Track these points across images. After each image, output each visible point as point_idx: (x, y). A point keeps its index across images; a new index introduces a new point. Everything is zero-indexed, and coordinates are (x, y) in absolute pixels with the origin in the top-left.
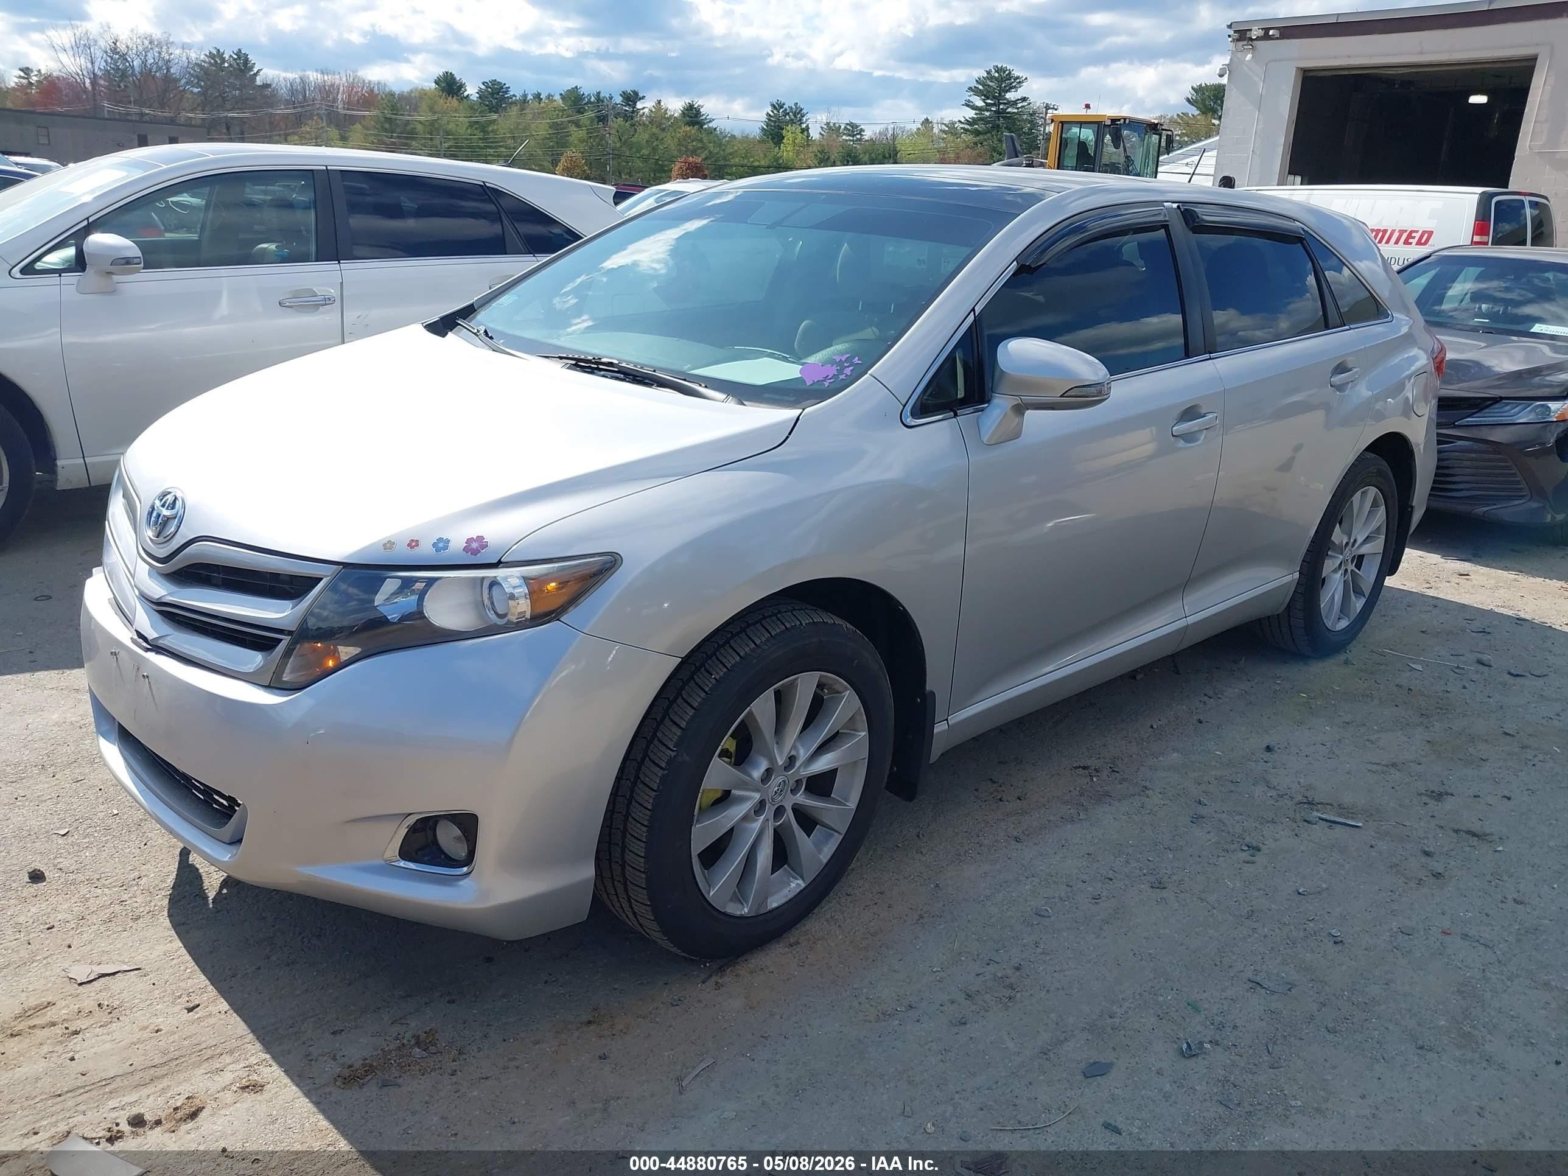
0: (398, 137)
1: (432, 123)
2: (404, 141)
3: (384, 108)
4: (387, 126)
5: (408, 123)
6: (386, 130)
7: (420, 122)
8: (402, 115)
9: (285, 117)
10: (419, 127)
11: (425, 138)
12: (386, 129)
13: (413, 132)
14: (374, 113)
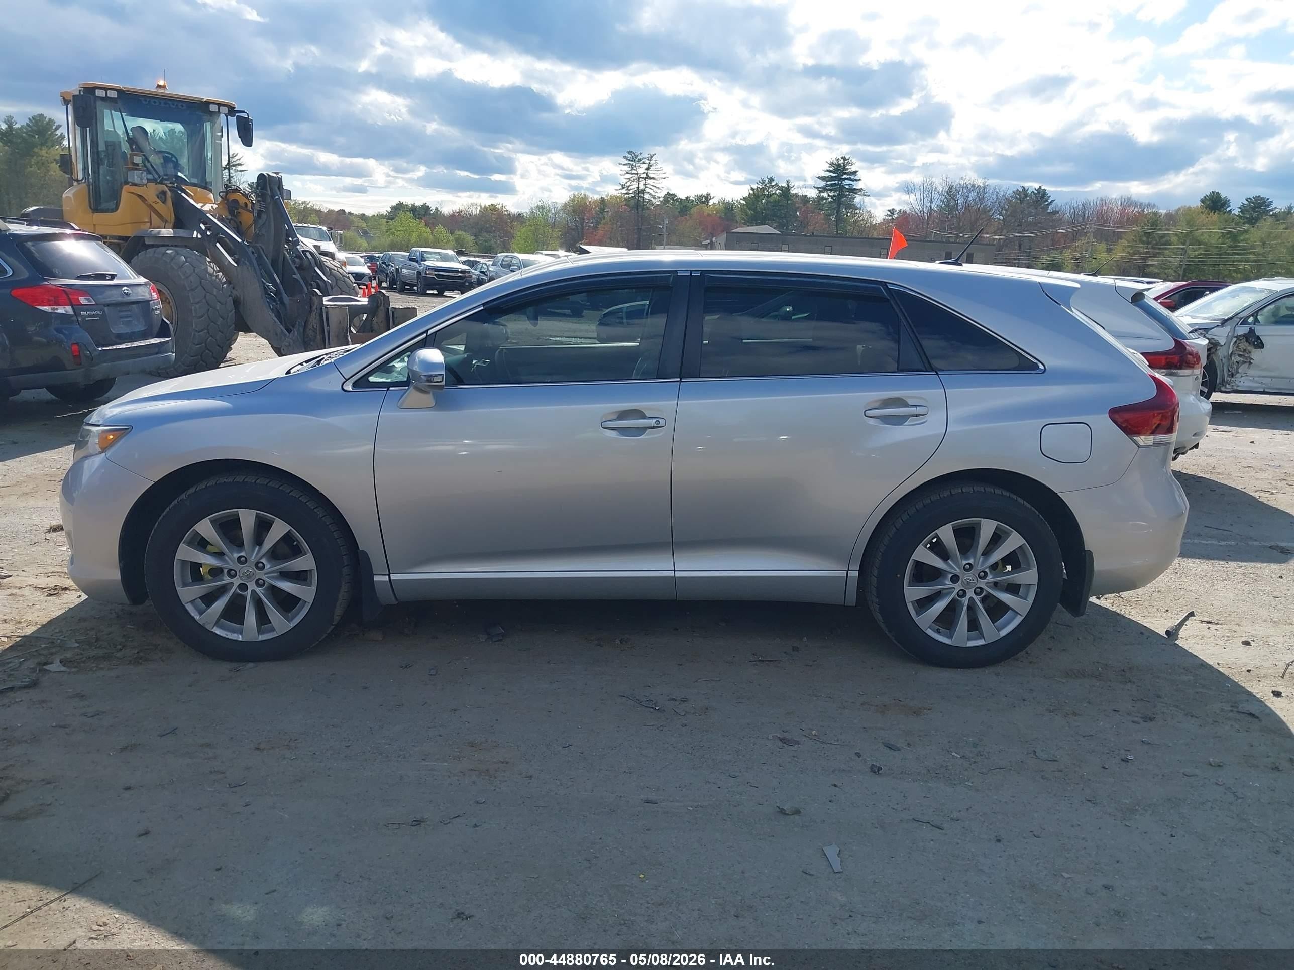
0: (1153, 248)
1: (1187, 235)
2: (1157, 251)
3: (1145, 225)
4: (1145, 239)
5: (1164, 236)
6: (1143, 243)
7: (1176, 235)
8: (1159, 230)
9: (1065, 235)
10: (1174, 239)
11: (1178, 248)
12: (1143, 241)
13: (1169, 243)
14: (1135, 228)
